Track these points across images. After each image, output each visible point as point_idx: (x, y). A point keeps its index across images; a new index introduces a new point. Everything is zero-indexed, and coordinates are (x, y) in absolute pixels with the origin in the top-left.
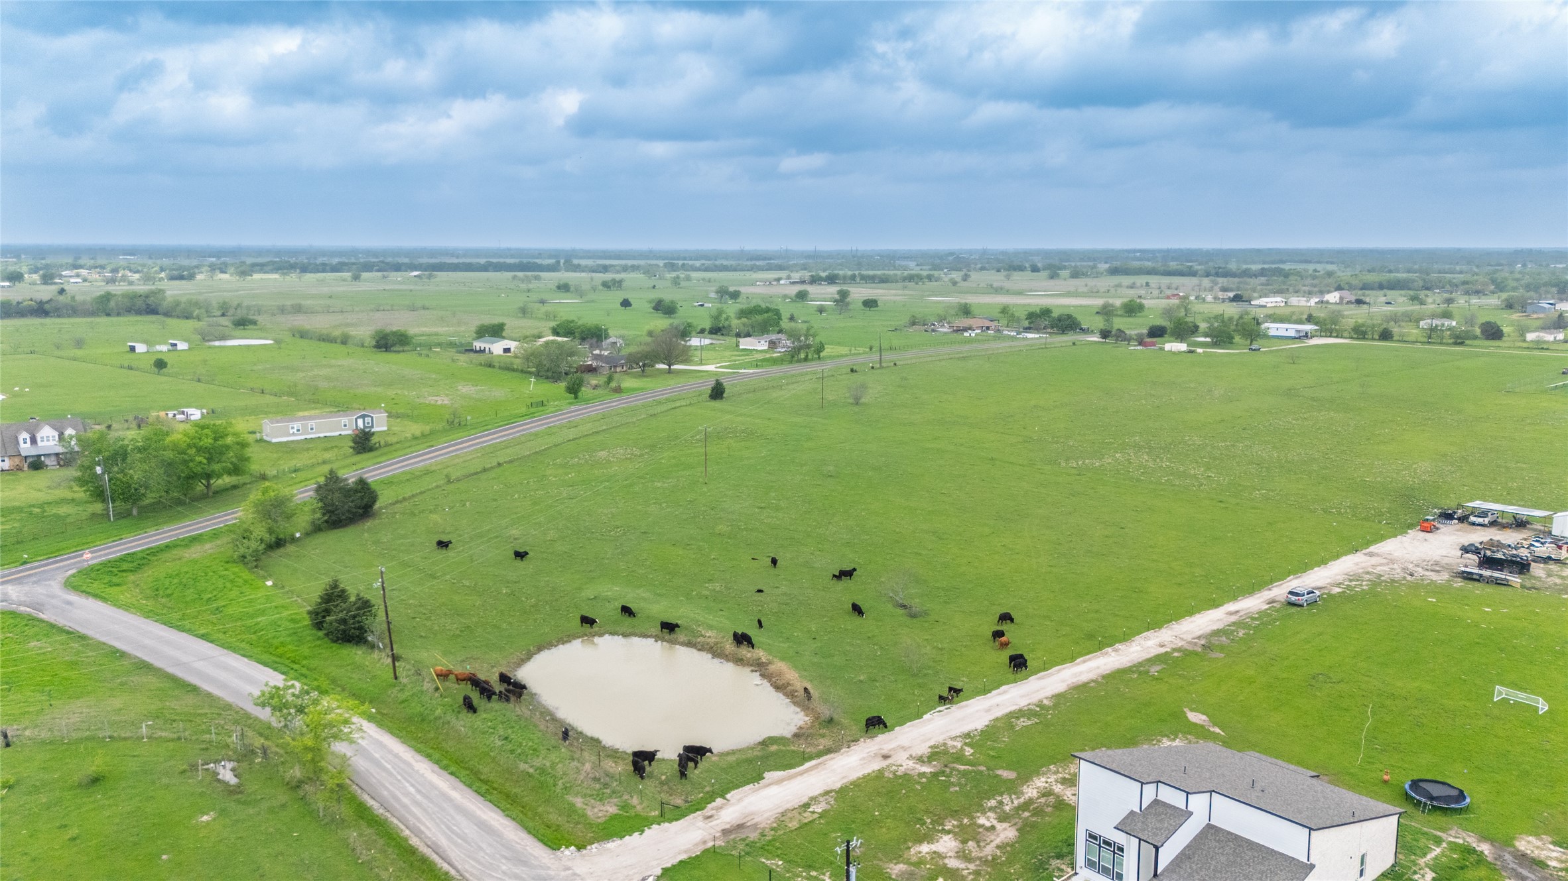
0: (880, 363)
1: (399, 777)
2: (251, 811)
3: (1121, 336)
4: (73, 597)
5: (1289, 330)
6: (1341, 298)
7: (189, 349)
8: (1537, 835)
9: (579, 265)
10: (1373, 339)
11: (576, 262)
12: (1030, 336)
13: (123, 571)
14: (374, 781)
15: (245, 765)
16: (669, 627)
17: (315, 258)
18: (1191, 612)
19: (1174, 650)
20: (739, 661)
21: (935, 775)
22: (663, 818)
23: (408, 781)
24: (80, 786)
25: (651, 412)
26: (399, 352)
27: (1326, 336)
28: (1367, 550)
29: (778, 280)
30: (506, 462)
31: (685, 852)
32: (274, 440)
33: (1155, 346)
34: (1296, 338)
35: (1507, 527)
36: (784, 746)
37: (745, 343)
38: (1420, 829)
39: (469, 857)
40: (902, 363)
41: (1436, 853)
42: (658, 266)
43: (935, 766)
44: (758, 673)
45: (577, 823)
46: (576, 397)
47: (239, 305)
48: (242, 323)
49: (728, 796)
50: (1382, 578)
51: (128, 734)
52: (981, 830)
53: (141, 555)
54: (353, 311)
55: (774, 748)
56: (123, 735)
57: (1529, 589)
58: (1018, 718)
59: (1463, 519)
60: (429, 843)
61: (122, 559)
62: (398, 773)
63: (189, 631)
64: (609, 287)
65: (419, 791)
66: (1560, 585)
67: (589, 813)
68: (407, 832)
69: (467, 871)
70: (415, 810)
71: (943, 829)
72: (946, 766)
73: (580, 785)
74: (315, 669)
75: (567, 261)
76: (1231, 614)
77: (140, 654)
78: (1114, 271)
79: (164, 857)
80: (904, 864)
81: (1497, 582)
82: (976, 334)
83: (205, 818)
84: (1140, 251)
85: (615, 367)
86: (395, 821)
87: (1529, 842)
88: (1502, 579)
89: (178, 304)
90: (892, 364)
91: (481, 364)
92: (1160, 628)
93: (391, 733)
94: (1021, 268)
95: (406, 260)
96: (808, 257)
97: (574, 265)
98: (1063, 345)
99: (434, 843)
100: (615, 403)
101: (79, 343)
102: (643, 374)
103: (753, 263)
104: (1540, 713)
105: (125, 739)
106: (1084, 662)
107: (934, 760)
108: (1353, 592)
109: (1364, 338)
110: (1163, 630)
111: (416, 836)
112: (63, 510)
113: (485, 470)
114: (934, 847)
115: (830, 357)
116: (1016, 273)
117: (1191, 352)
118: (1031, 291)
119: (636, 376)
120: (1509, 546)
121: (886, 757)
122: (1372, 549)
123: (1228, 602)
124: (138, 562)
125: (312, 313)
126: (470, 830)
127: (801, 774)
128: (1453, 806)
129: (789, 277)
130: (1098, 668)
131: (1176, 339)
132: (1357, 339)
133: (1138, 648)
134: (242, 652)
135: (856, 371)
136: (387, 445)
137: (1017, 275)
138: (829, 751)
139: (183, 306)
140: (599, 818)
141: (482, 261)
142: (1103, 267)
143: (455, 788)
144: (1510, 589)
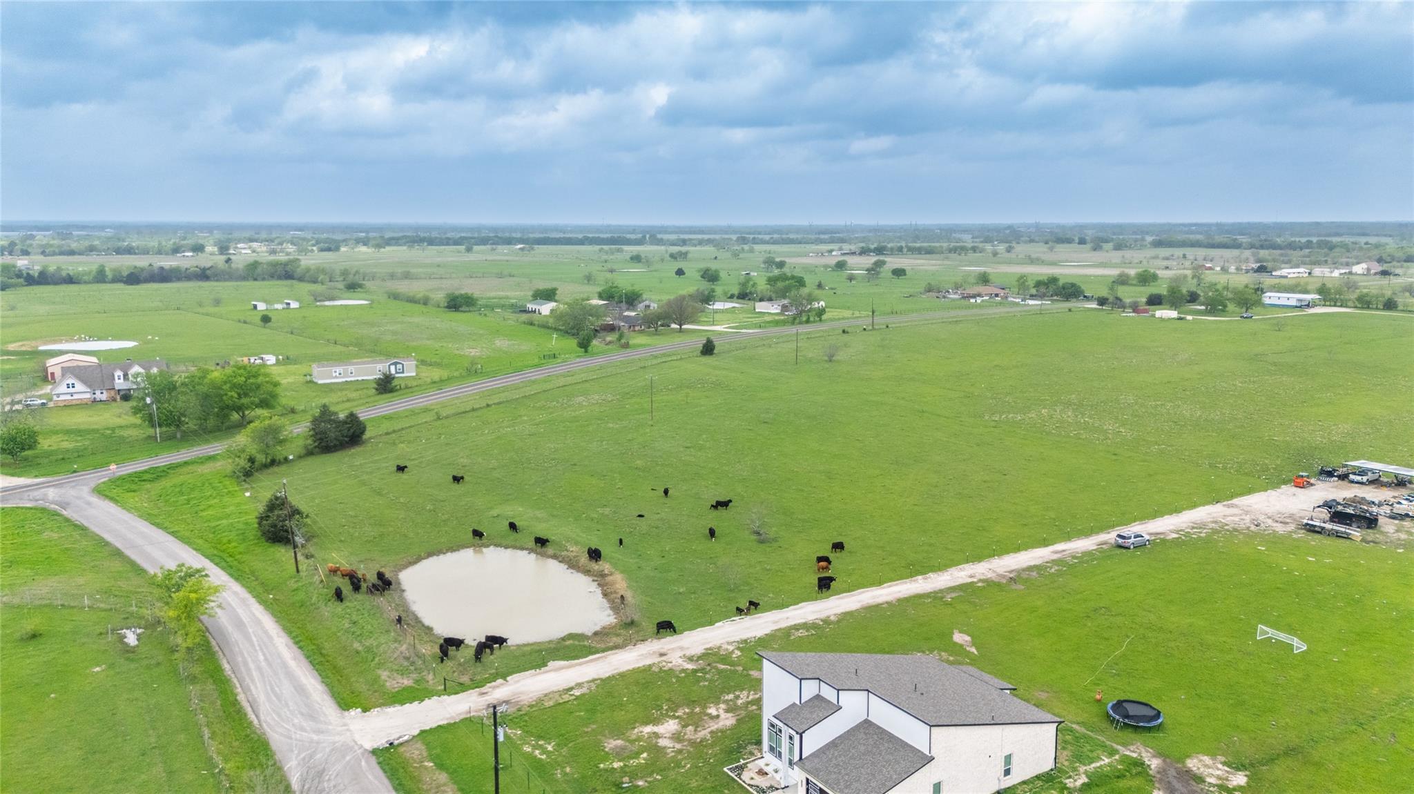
0: (873, 326)
1: (258, 648)
2: (132, 666)
3: (1118, 303)
4: (95, 500)
5: (1292, 299)
6: (1368, 270)
7: (300, 307)
8: (1213, 756)
9: (662, 239)
10: (1377, 309)
11: (659, 236)
12: (1031, 302)
13: (144, 480)
14: (237, 649)
15: (149, 632)
16: (541, 542)
17: (445, 233)
18: (1018, 549)
19: (980, 581)
20: (587, 572)
21: (695, 671)
22: (446, 691)
23: (262, 651)
24: (22, 639)
25: (643, 365)
26: (465, 312)
27: (1330, 306)
28: (1229, 502)
29: (831, 251)
30: (494, 404)
31: (447, 719)
32: (320, 382)
33: (1148, 312)
34: (1297, 307)
35: (1386, 486)
36: (579, 641)
37: (761, 307)
38: (1104, 742)
39: (274, 711)
40: (894, 325)
41: (1102, 763)
42: (731, 239)
43: (700, 664)
44: (596, 583)
45: (375, 691)
46: (586, 351)
47: (357, 272)
48: (352, 287)
49: (508, 678)
50: (1226, 527)
51: (75, 604)
52: (705, 718)
53: (161, 469)
54: (450, 278)
55: (568, 643)
56: (72, 604)
57: (1368, 542)
58: (798, 630)
59: (1343, 477)
60: (250, 699)
61: (146, 472)
62: (259, 645)
63: (165, 529)
64: (676, 258)
65: (266, 659)
66: (1404, 540)
67: (388, 684)
68: (239, 690)
69: (266, 722)
70: (255, 674)
71: (674, 715)
72: (709, 665)
73: (392, 662)
74: (243, 562)
75: (651, 236)
76: (1056, 552)
77: (118, 545)
78: (1158, 244)
79: (52, 695)
80: (623, 740)
81: (1338, 535)
82: (983, 301)
83: (98, 669)
84: (1195, 225)
85: (634, 326)
86: (235, 681)
87: (1201, 761)
88: (1342, 533)
89: (308, 270)
90: (885, 327)
91: (524, 323)
92: (980, 562)
93: (272, 614)
94: (1069, 241)
95: (519, 235)
96: (870, 231)
97: (658, 239)
98: (1059, 311)
99: (255, 700)
100: (619, 356)
101: (217, 302)
102: (657, 333)
103: (817, 236)
104: (1295, 652)
105: (73, 607)
106: (890, 586)
107: (702, 660)
108: (1188, 539)
109: (1368, 308)
110: (982, 563)
111: (244, 693)
112: (125, 433)
113: (474, 410)
114: (656, 729)
115: (832, 320)
116: (1059, 245)
117: (1180, 319)
118: (1067, 261)
119: (650, 334)
120: (1373, 503)
121: (662, 655)
122: (1235, 501)
123: (1060, 542)
124: (157, 474)
125: (416, 279)
126: (287, 689)
127: (580, 664)
128: (1142, 724)
129: (840, 249)
130: (900, 592)
131: (1171, 306)
132: (1362, 308)
133: (948, 578)
134: (195, 546)
135: (848, 333)
136: (407, 387)
137: (1060, 248)
138: (616, 647)
139: (312, 272)
140: (394, 688)
141: (580, 236)
142: (1149, 239)
143: (295, 659)
144: (1348, 542)
